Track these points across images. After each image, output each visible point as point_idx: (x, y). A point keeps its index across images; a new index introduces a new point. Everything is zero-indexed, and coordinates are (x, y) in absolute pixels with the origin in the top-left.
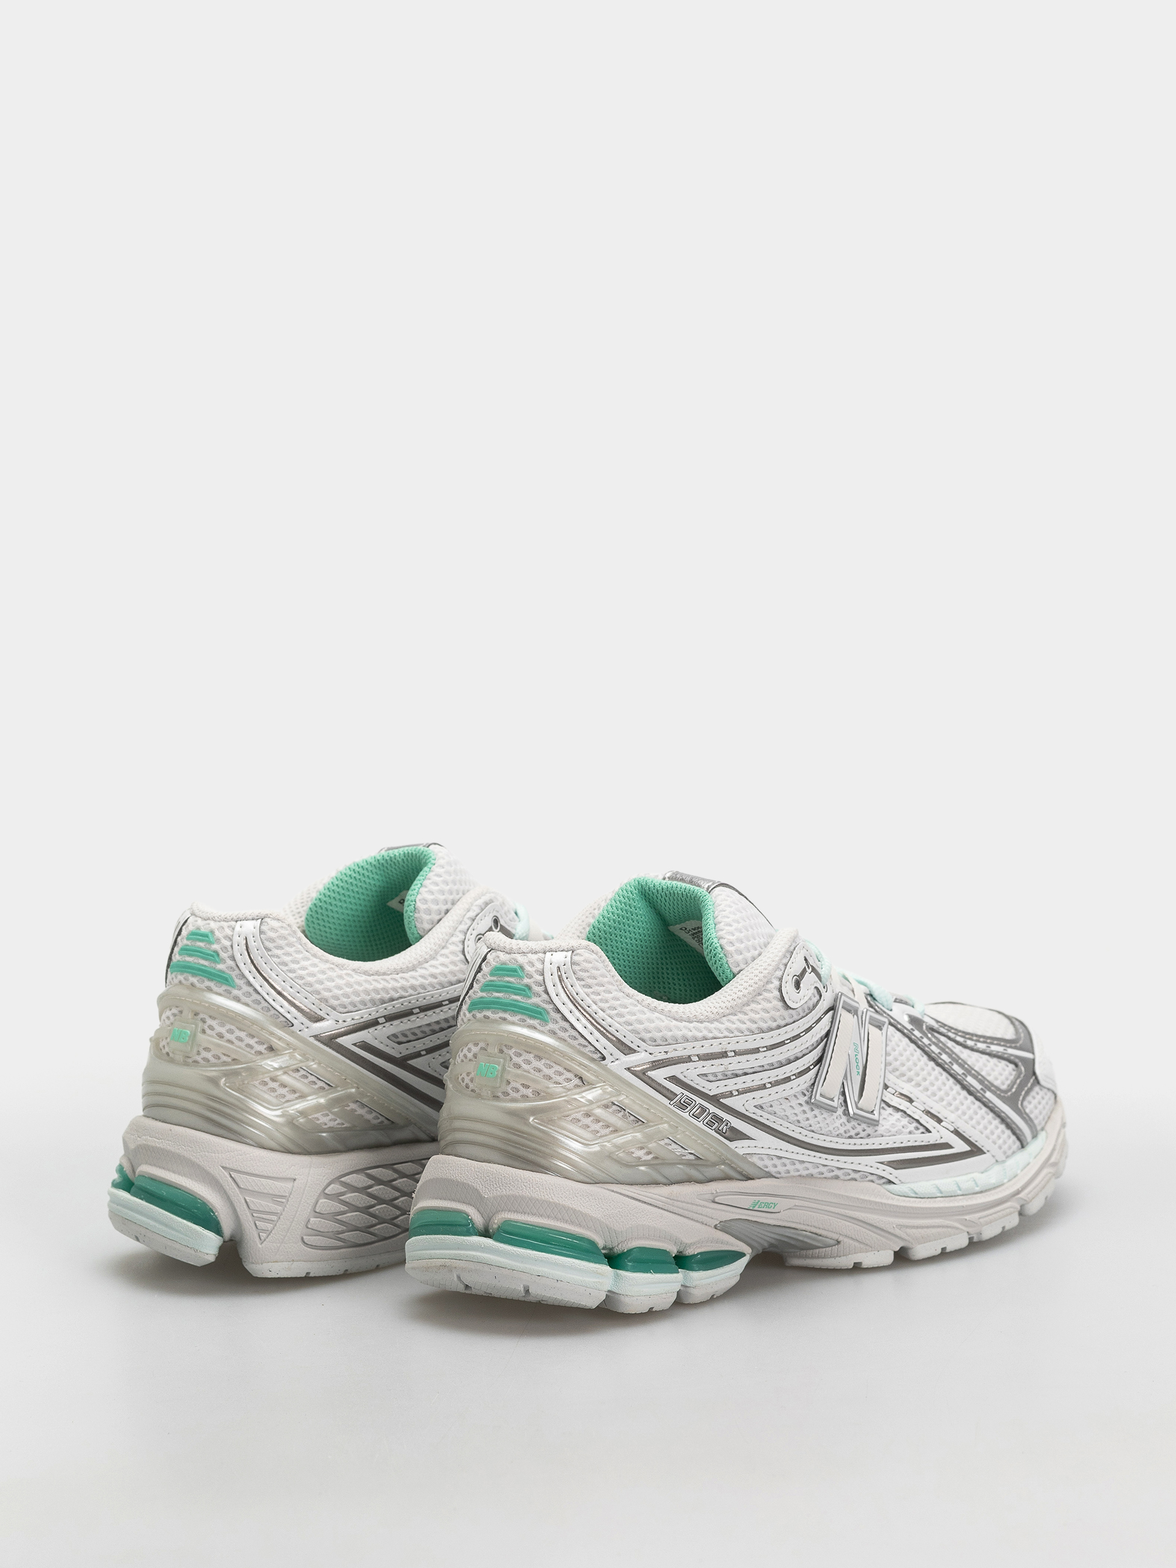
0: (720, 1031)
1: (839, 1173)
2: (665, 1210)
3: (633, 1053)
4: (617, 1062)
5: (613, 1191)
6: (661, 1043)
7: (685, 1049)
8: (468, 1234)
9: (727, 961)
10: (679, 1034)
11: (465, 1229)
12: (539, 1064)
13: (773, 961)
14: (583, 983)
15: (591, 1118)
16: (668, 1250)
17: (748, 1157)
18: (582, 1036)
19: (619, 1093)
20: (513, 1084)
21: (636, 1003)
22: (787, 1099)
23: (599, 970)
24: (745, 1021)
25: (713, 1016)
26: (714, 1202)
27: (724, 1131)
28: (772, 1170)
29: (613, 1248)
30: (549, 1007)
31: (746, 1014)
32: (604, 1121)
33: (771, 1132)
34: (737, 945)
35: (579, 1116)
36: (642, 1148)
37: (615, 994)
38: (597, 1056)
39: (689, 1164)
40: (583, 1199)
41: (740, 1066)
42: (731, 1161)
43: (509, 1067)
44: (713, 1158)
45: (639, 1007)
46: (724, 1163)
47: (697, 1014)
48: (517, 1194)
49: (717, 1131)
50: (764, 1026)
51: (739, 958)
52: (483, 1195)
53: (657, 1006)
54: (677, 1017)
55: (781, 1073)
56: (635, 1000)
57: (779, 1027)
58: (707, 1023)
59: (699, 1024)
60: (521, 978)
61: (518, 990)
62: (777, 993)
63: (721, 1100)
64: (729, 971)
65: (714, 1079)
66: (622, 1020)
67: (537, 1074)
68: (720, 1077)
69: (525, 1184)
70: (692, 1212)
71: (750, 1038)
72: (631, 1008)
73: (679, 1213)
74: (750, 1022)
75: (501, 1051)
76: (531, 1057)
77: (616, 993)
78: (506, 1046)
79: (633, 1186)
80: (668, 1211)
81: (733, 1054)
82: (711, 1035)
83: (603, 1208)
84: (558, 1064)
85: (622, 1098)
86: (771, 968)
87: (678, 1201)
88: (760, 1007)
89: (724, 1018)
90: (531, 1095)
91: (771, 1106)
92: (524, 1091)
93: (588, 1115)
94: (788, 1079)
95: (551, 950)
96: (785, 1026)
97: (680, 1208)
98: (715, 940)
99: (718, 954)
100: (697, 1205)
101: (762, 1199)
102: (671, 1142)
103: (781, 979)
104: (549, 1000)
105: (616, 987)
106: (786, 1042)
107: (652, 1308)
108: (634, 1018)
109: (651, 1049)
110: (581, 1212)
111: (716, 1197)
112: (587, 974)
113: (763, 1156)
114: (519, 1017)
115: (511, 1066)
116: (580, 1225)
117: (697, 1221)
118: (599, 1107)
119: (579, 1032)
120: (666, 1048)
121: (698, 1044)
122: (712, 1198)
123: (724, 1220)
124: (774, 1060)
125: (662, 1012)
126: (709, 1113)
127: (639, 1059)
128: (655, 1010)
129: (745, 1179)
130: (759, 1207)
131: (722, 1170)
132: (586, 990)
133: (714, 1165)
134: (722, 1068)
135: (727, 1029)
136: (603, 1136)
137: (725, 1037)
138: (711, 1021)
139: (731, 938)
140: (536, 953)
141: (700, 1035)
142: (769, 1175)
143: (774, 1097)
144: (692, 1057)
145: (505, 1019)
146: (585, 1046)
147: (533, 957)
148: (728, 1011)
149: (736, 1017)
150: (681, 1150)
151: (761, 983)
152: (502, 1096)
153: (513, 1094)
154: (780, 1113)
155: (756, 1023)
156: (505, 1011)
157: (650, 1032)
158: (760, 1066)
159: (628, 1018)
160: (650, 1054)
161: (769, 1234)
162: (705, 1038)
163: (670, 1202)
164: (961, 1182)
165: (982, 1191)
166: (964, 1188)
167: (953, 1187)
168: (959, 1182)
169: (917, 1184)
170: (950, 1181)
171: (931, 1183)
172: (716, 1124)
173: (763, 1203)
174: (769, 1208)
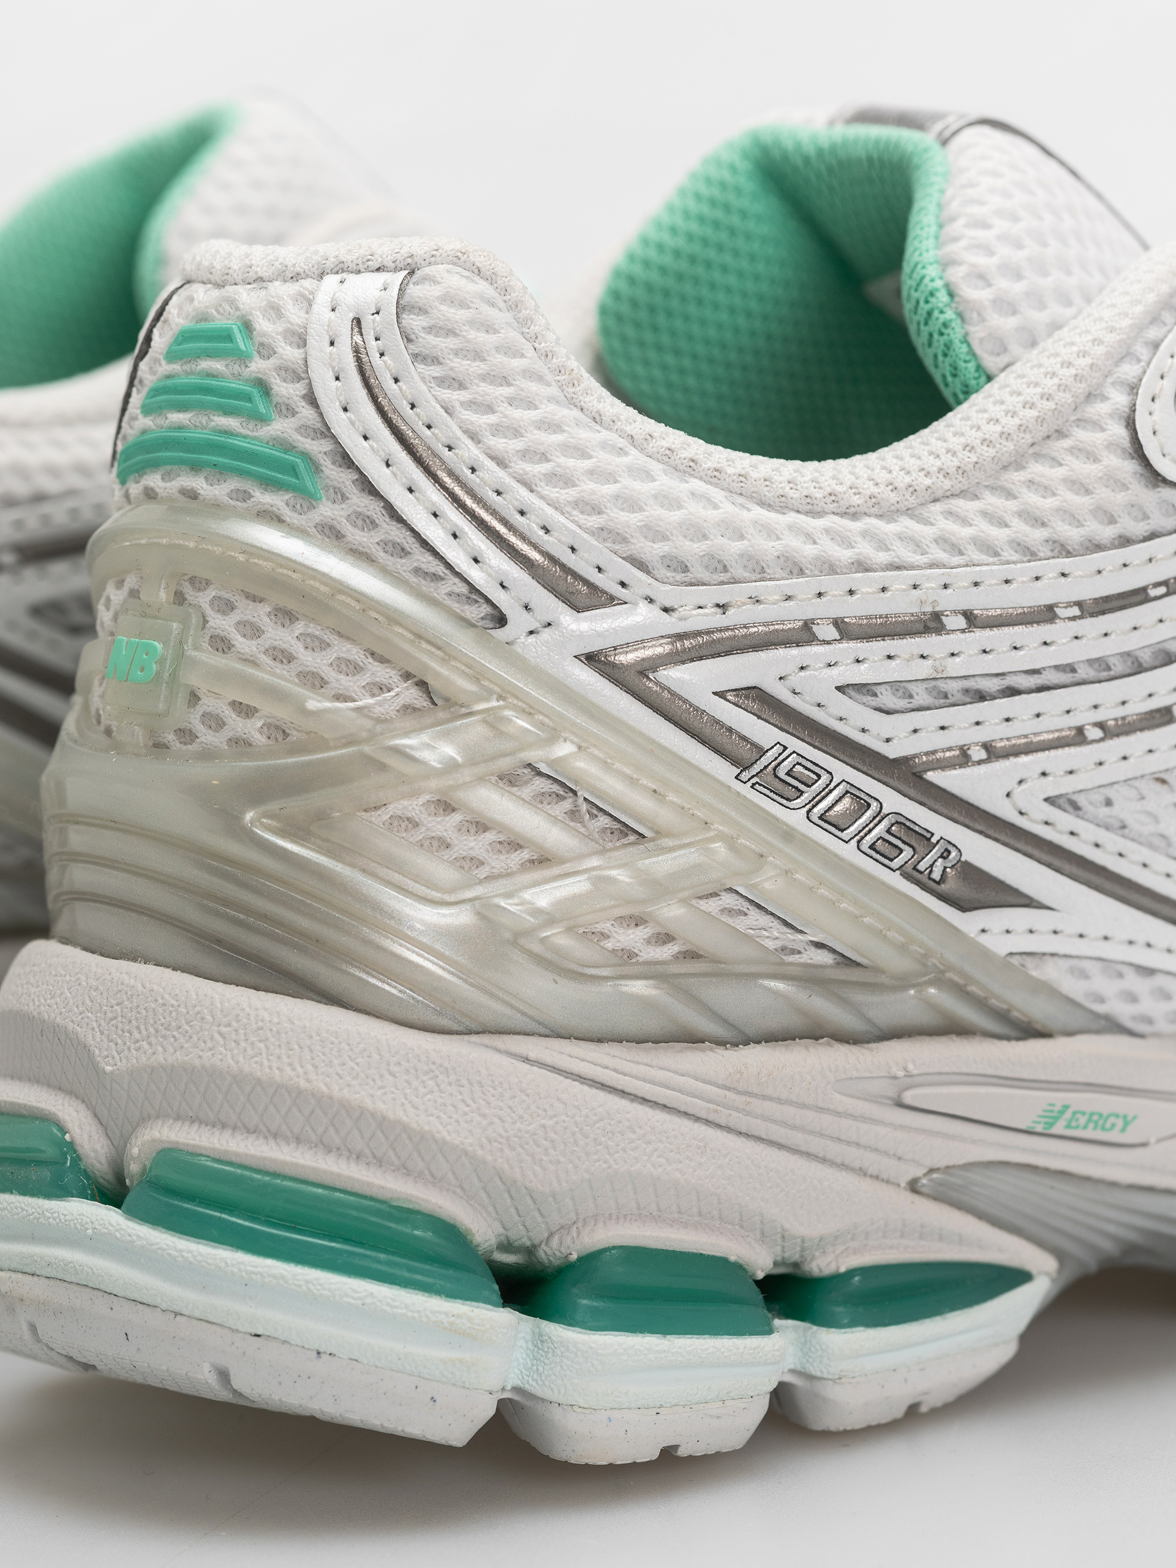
0: (917, 545)
2: (718, 1126)
3: (603, 606)
4: (546, 634)
5: (526, 1060)
6: (705, 576)
7: (789, 598)
8: (58, 1190)
9: (966, 335)
10: (769, 548)
11: (46, 1174)
12: (286, 637)
13: (1112, 330)
14: (436, 371)
15: (457, 817)
16: (733, 1258)
17: (1029, 962)
18: (425, 544)
19: (553, 736)
20: (208, 703)
21: (622, 443)
22: (1163, 781)
23: (496, 331)
24: (1007, 518)
25: (893, 497)
26: (901, 1105)
27: (936, 875)
28: (1123, 1012)
29: (534, 1246)
30: (318, 448)
31: (1010, 495)
32: (501, 828)
33: (1108, 885)
34: (1003, 284)
35: (414, 807)
36: (638, 921)
37: (547, 410)
38: (476, 612)
39: (810, 978)
40: (415, 1083)
41: (990, 664)
42: (961, 973)
43: (196, 648)
44: (895, 962)
45: (634, 457)
46: (939, 981)
47: (840, 489)
48: (197, 1062)
49: (912, 874)
50: (1072, 534)
51: (1006, 324)
52: (103, 1065)
53: (700, 457)
54: (769, 494)
56: (622, 434)
57: (1125, 541)
58: (874, 521)
59: (846, 522)
60: (243, 358)
61: (230, 398)
62: (1119, 432)
63: (930, 776)
64: (971, 366)
65: (901, 704)
66: (565, 495)
67: (279, 669)
68: (922, 697)
69: (224, 1030)
70: (821, 1135)
71: (1023, 571)
72: (604, 459)
73: (774, 1138)
74: (1026, 521)
75: (179, 598)
76: (260, 614)
77: (552, 407)
78: (192, 580)
79: (605, 1047)
80: (729, 1129)
81: (962, 622)
82: (882, 557)
83: (484, 1116)
84: (348, 638)
85: (563, 749)
86: (1100, 350)
87: (765, 1098)
88: (1059, 472)
89: (937, 507)
90: (259, 739)
91: (1109, 803)
92: (238, 725)
93: (446, 806)
95: (341, 269)
96: (1146, 539)
97: (774, 1122)
98: (932, 271)
99: (936, 314)
100: (838, 1114)
101: (1079, 1100)
102: (744, 905)
103: (1133, 389)
104: (319, 425)
105: (553, 390)
106: (1153, 592)
107: (676, 1447)
108: (610, 489)
109: (666, 594)
110: (405, 1128)
111: (907, 1089)
112: (451, 343)
113: (1087, 965)
114: (233, 484)
115: (206, 645)
116: (405, 1170)
117: (843, 1166)
118: (481, 779)
119: (413, 530)
120: (723, 594)
121: (835, 585)
122: (892, 1092)
123: (942, 1164)
124: (1108, 648)
125: (715, 477)
126: (879, 816)
127: (626, 626)
128: (691, 468)
129: (1013, 1033)
130: (1068, 1126)
131: (931, 1006)
132: (446, 394)
133: (902, 983)
134: (924, 669)
135: (943, 541)
136: (500, 876)
137: (932, 565)
138: (888, 515)
139: (981, 261)
140: (296, 277)
141: (843, 555)
142: (1112, 1026)
143: (1116, 771)
144: (815, 628)
145: (192, 495)
146: (436, 578)
147: (281, 290)
148: (947, 484)
149: (976, 505)
150: (777, 929)
151: (1066, 398)
152: (176, 745)
153: (207, 737)
154: (1138, 824)
155: (1044, 524)
156: (195, 468)
157: (665, 538)
158: (1057, 667)
159: (589, 487)
160: (666, 610)
161: (1113, 1214)
162: (862, 566)
163: (739, 1100)
172: (907, 852)
173: (1083, 1113)
174: (1103, 1129)
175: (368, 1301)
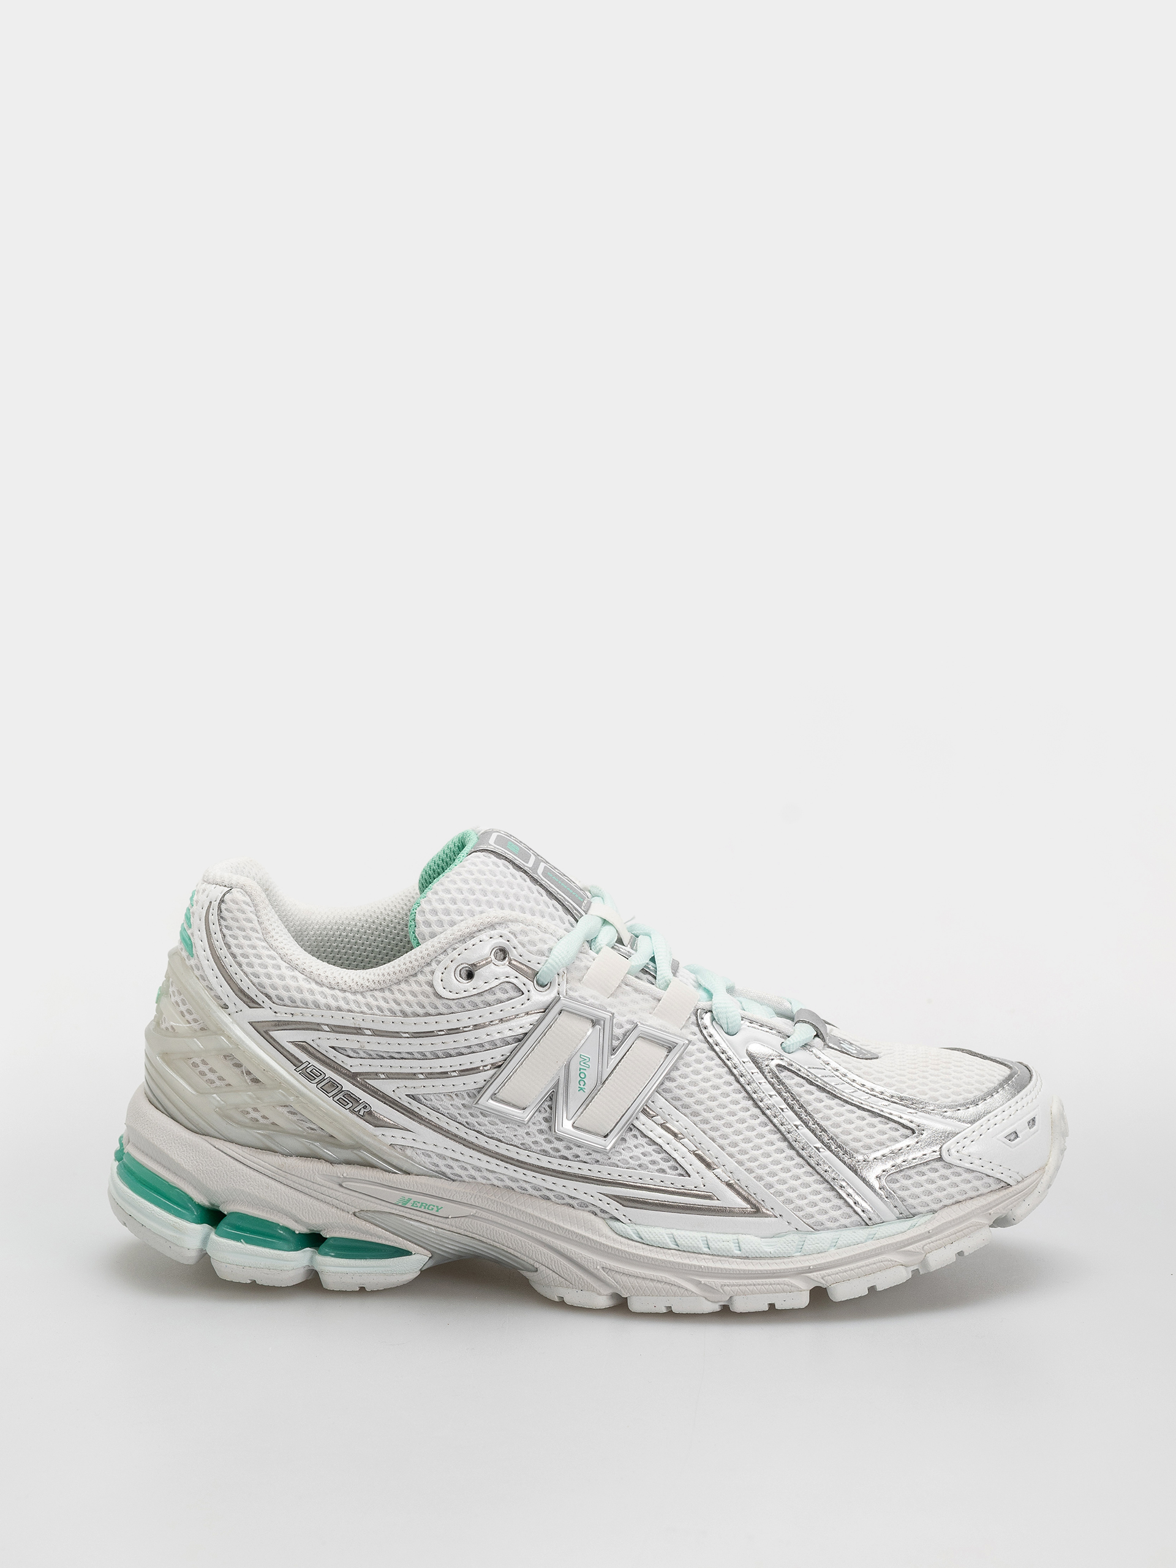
0: (359, 1005)
1: (550, 1195)
2: (276, 1180)
3: (257, 1008)
4: (240, 1014)
6: (288, 1004)
7: (316, 1015)
10: (309, 997)
17: (403, 1148)
22: (449, 1096)
23: (245, 913)
24: (390, 1001)
25: (356, 987)
26: (341, 1185)
27: (362, 1113)
30: (193, 941)
31: (393, 993)
35: (198, 1061)
38: (219, 1003)
39: (316, 1139)
41: (383, 1048)
42: (374, 1147)
46: (363, 1148)
47: (341, 981)
49: (353, 1112)
50: (409, 1009)
55: (436, 1065)
57: (428, 1014)
62: (431, 978)
63: (366, 1080)
65: (354, 1055)
68: (362, 1054)
71: (391, 1019)
72: (266, 960)
73: (296, 1188)
74: (395, 1003)
79: (238, 1146)
80: (279, 1182)
81: (371, 1032)
82: (346, 1007)
83: (197, 1162)
86: (439, 947)
87: (294, 1174)
88: (410, 988)
89: (369, 993)
91: (428, 1099)
93: (205, 1062)
94: (444, 1075)
96: (435, 1015)
101: (417, 1198)
104: (193, 933)
108: (264, 971)
109: (275, 1007)
113: (424, 1152)
119: (205, 973)
120: (292, 1010)
121: (331, 1014)
123: (363, 1208)
124: (424, 1049)
125: (303, 971)
126: (342, 1090)
127: (264, 1014)
129: (397, 1172)
130: (413, 1206)
131: (360, 1156)
133: (350, 1147)
134: (361, 1046)
135: (368, 1005)
136: (218, 1088)
137: (363, 1013)
138: (355, 993)
141: (335, 1004)
143: (431, 1090)
144: (323, 1026)
148: (374, 986)
149: (381, 994)
154: (442, 1109)
155: (399, 1005)
157: (276, 989)
158: (408, 1053)
160: (275, 1012)
162: (339, 1009)
163: (283, 1174)
164: (714, 1240)
165: (747, 1258)
166: (716, 1248)
167: (698, 1243)
168: (711, 1239)
169: (650, 1229)
170: (699, 1235)
171: (670, 1233)
172: (351, 1105)
173: (419, 1203)
174: (428, 1209)
175: (153, 1212)
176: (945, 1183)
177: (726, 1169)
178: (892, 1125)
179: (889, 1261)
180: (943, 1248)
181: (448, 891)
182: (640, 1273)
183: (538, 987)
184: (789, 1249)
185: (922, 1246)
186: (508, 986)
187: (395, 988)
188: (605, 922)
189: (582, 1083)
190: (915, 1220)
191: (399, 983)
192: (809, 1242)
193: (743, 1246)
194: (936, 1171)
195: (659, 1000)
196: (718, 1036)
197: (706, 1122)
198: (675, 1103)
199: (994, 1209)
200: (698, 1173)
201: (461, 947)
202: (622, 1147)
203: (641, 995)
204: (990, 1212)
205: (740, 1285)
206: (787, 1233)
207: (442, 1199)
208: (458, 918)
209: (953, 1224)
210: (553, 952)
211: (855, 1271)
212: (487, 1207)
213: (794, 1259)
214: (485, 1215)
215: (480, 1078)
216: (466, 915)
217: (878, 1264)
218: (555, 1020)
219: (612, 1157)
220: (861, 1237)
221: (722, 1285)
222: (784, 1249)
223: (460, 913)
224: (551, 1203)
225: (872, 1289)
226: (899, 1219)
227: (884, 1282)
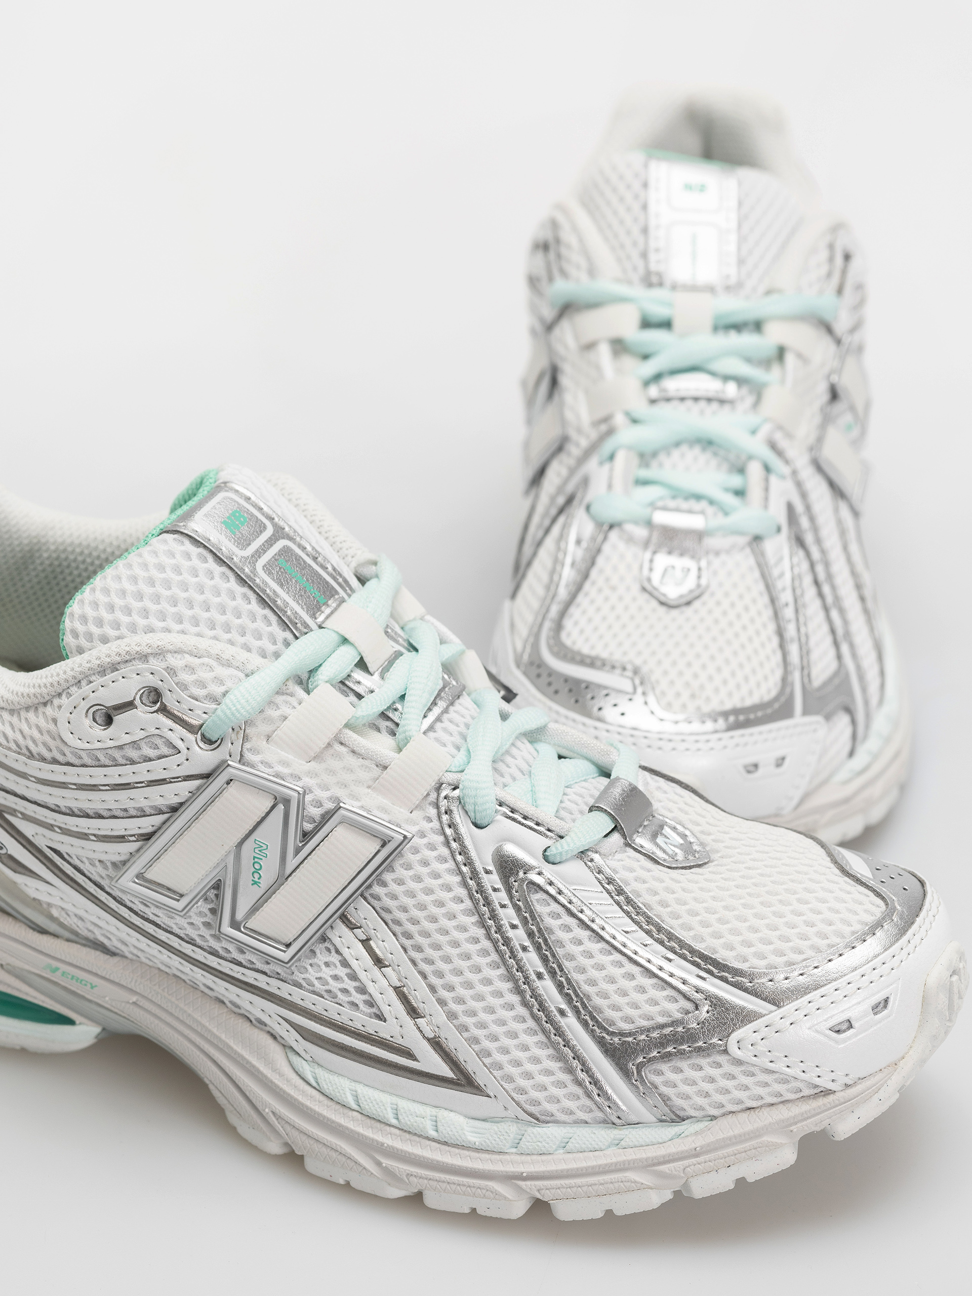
31: (20, 719)
41: (9, 784)
50: (34, 749)
55: (74, 823)
57: (54, 762)
63: (5, 814)
96: (65, 764)
106: (70, 786)
143: (70, 849)
149: (10, 718)
155: (26, 740)
164: (405, 1112)
165: (445, 1143)
166: (406, 1124)
167: (385, 1112)
168: (402, 1110)
169: (331, 1077)
170: (387, 1099)
171: (354, 1088)
173: (69, 974)
174: (81, 983)
176: (730, 1084)
177: (431, 1020)
178: (669, 992)
179: (632, 1182)
180: (714, 1173)
181: (145, 566)
182: (313, 1132)
183: (202, 744)
184: (500, 1143)
185: (682, 1167)
186: (159, 741)
187: (23, 713)
188: (345, 641)
189: (256, 876)
190: (683, 1127)
191: (28, 709)
192: (528, 1137)
193: (440, 1128)
194: (719, 1065)
195: (385, 768)
196: (465, 828)
197: (419, 949)
198: (384, 914)
199: (799, 1125)
200: (397, 1018)
201: (98, 680)
202: (310, 961)
203: (361, 759)
204: (791, 1128)
205: (430, 1179)
206: (503, 1119)
207: (96, 975)
208: (112, 633)
209: (734, 1140)
210: (230, 696)
211: (583, 1188)
212: (150, 997)
213: (507, 1157)
214: (147, 1005)
215: (126, 849)
216: (124, 630)
217: (616, 1185)
218: (221, 791)
219: (296, 973)
220: (601, 1142)
221: (408, 1174)
222: (493, 1142)
223: (117, 625)
224: (226, 1010)
225: (609, 1213)
226: (661, 1121)
227: (624, 1206)
